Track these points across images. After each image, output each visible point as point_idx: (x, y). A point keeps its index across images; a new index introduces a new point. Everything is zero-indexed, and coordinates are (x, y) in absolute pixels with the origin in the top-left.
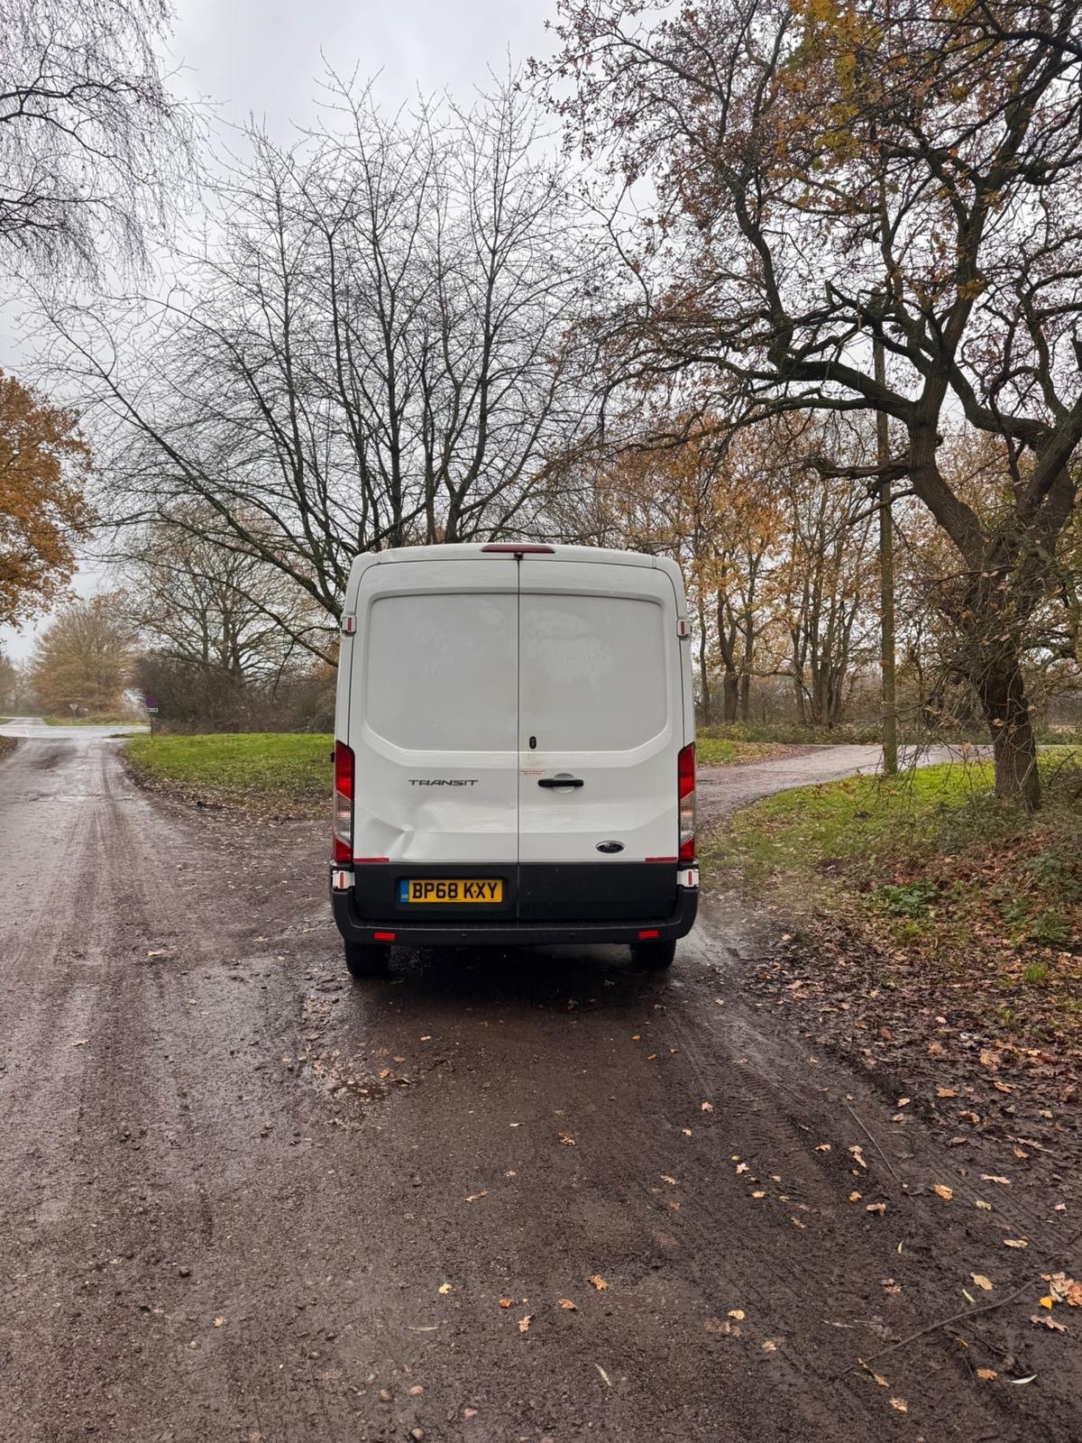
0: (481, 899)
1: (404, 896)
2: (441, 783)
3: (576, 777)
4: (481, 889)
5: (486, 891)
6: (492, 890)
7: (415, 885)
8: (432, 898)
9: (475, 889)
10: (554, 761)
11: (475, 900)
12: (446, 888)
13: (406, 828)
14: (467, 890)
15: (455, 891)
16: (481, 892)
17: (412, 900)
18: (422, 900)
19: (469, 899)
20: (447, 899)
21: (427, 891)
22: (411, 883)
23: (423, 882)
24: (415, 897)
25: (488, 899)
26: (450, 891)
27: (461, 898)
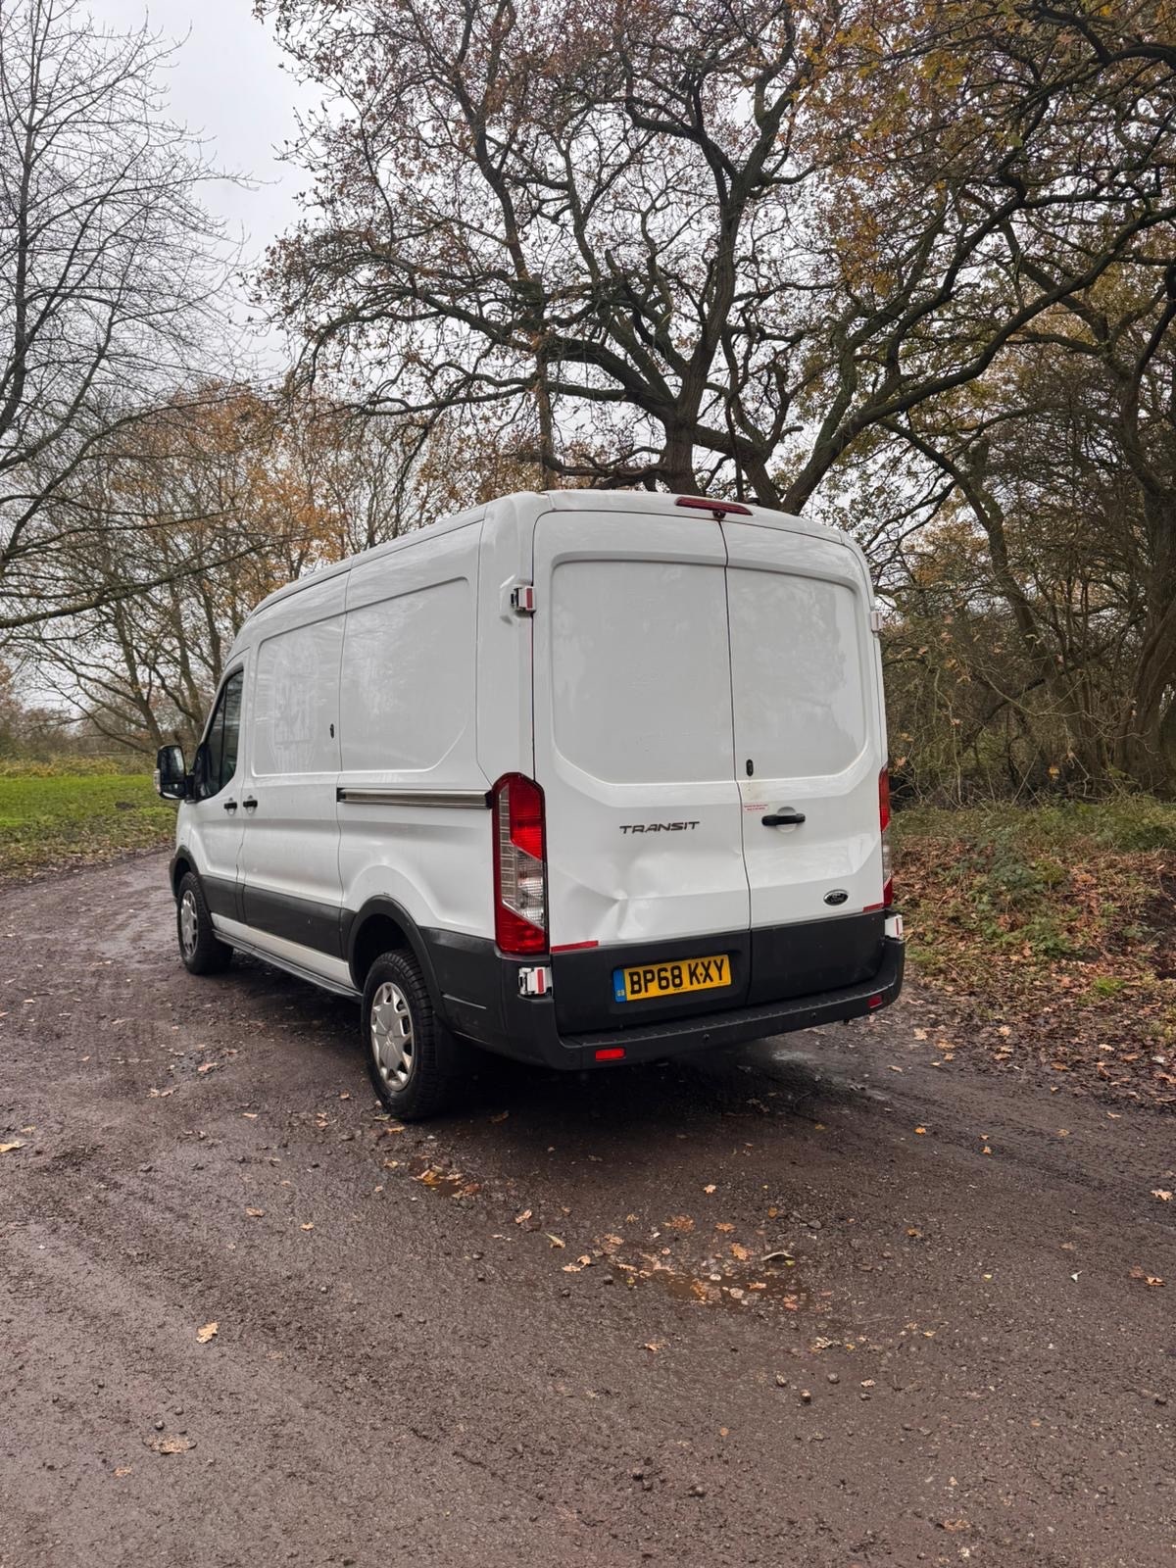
0: (708, 985)
1: (620, 993)
2: (656, 828)
3: (798, 811)
4: (707, 969)
5: (713, 971)
6: (720, 969)
7: (631, 975)
8: (654, 990)
9: (700, 970)
10: (777, 790)
11: (702, 986)
12: (668, 975)
13: (620, 895)
14: (693, 974)
15: (679, 976)
16: (708, 975)
17: (630, 997)
18: (643, 995)
19: (696, 987)
20: (671, 990)
21: (647, 981)
22: (627, 972)
23: (641, 970)
24: (633, 992)
25: (716, 983)
26: (674, 977)
27: (687, 987)
